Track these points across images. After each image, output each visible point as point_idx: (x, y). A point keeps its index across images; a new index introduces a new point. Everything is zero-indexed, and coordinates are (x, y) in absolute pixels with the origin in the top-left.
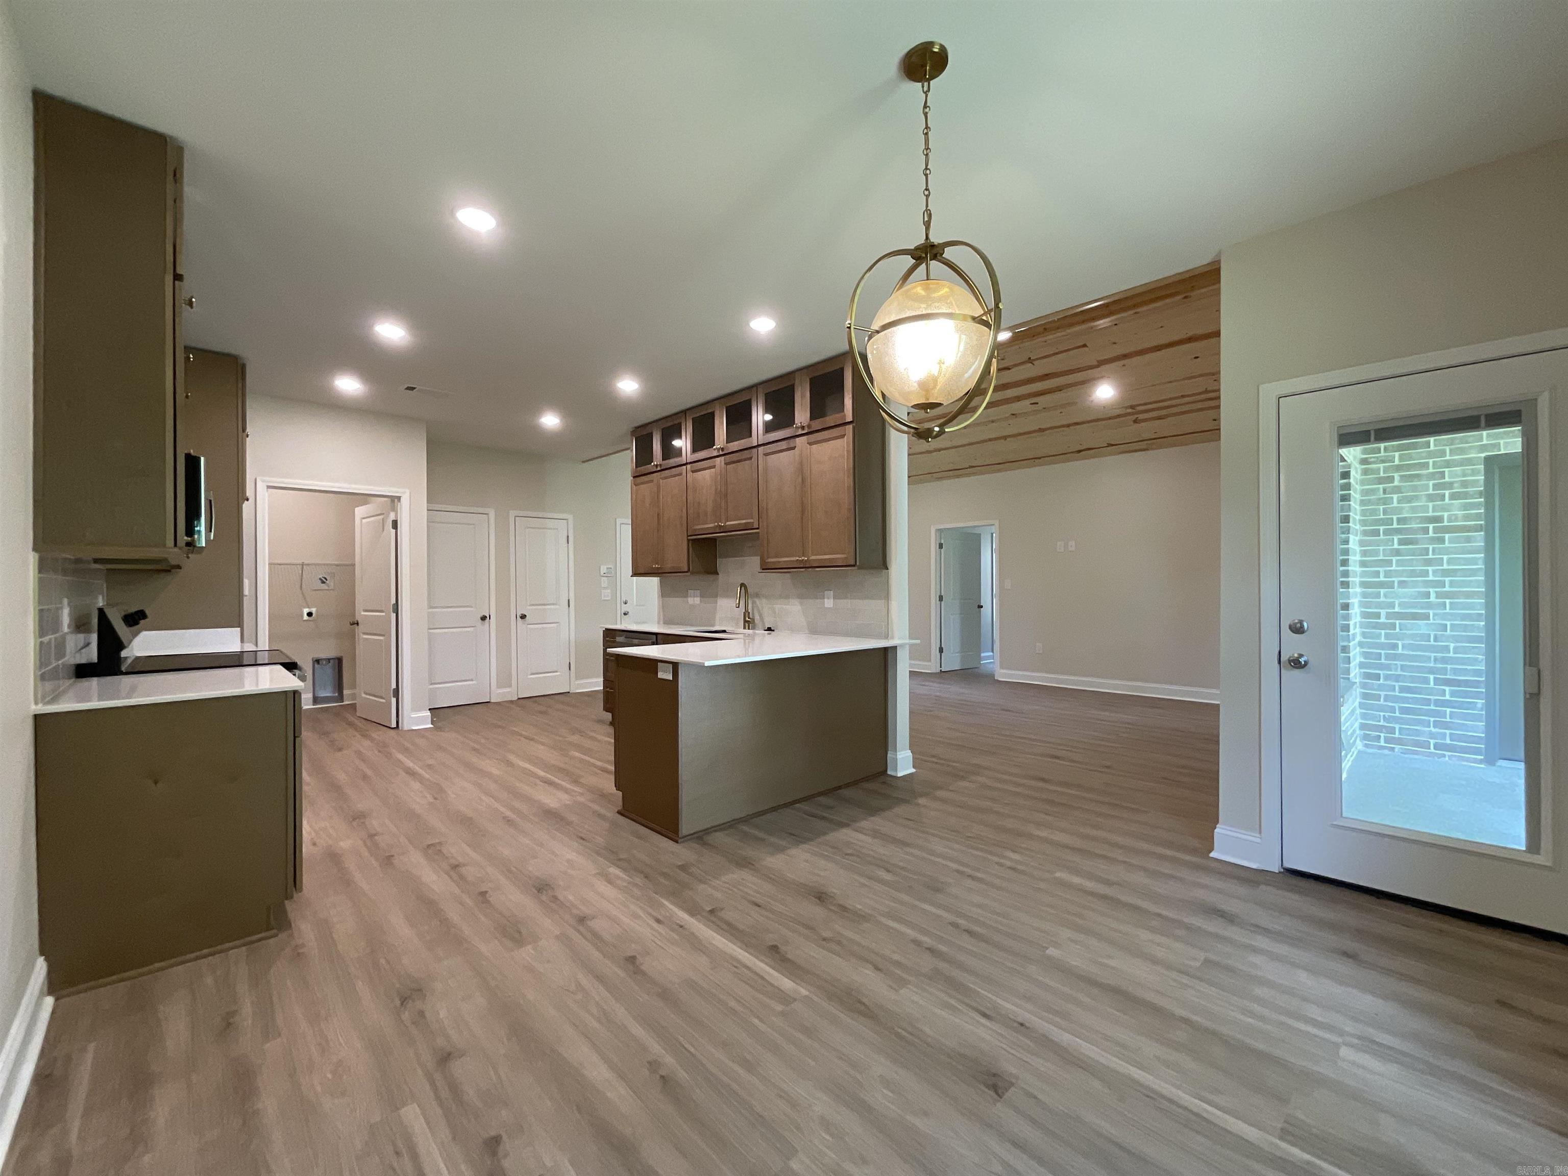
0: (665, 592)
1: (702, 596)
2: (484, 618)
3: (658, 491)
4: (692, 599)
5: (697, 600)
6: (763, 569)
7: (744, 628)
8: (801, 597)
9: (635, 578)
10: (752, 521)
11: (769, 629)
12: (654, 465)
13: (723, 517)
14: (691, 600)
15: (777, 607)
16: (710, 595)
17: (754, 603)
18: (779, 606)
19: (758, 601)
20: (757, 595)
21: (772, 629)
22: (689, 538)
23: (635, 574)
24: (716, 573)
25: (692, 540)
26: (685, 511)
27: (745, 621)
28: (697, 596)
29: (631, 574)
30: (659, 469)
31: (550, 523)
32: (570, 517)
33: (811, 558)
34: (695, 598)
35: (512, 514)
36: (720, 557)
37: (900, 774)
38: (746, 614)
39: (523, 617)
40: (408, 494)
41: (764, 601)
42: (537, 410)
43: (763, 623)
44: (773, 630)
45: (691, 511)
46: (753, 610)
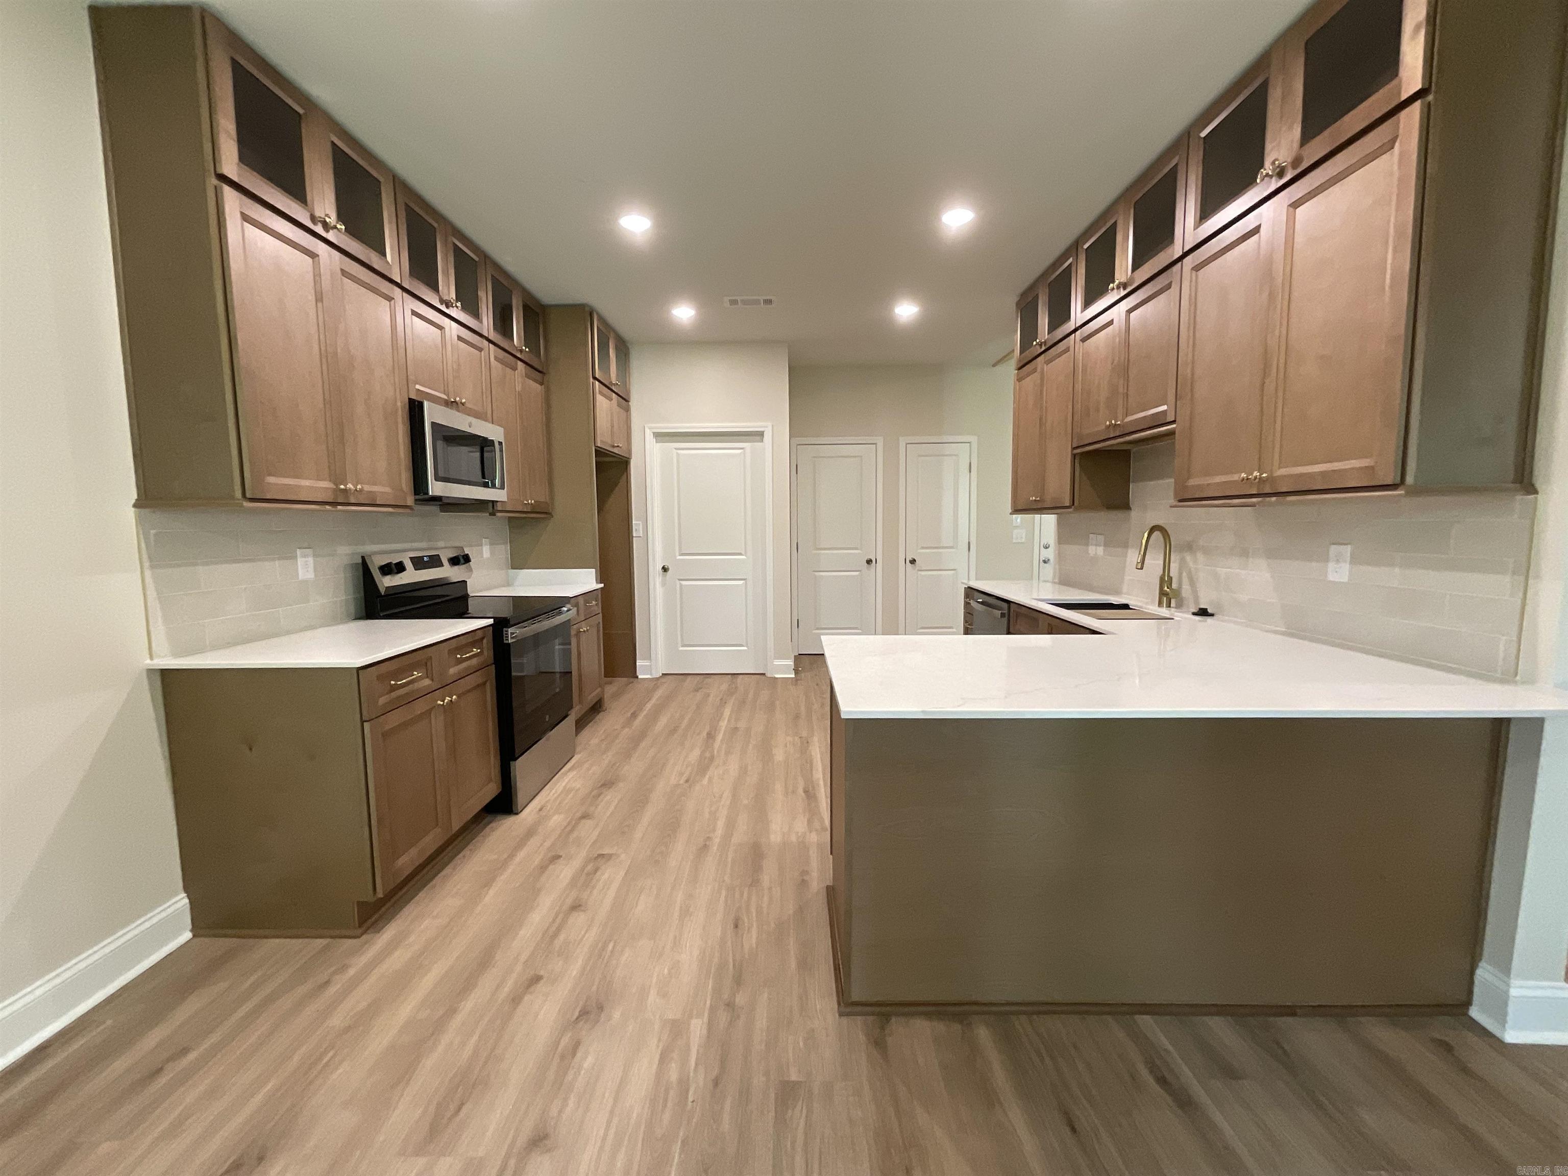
0: (1064, 536)
1: (1106, 545)
2: (869, 562)
3: (1042, 385)
4: (1094, 548)
5: (1100, 550)
6: (1180, 501)
7: (1160, 604)
8: (1271, 554)
9: (1014, 516)
10: (1164, 408)
11: (1203, 613)
12: (1037, 344)
13: (1120, 411)
14: (1092, 550)
15: (1222, 571)
16: (1117, 543)
17: (1183, 562)
18: (1229, 568)
19: (1188, 558)
20: (1189, 547)
21: (1210, 611)
22: (1076, 451)
23: (1016, 511)
24: (1125, 506)
25: (1082, 454)
26: (1070, 407)
27: (1162, 593)
28: (1100, 546)
29: (1010, 511)
30: (1043, 348)
31: (948, 449)
32: (973, 439)
33: (1275, 474)
34: (1098, 548)
35: (902, 442)
36: (1133, 482)
37: (1511, 1036)
38: (1165, 580)
39: (913, 562)
40: (770, 428)
41: (1200, 556)
42: (887, 297)
43: (1196, 599)
44: (1212, 615)
45: (1078, 406)
46: (1180, 574)
